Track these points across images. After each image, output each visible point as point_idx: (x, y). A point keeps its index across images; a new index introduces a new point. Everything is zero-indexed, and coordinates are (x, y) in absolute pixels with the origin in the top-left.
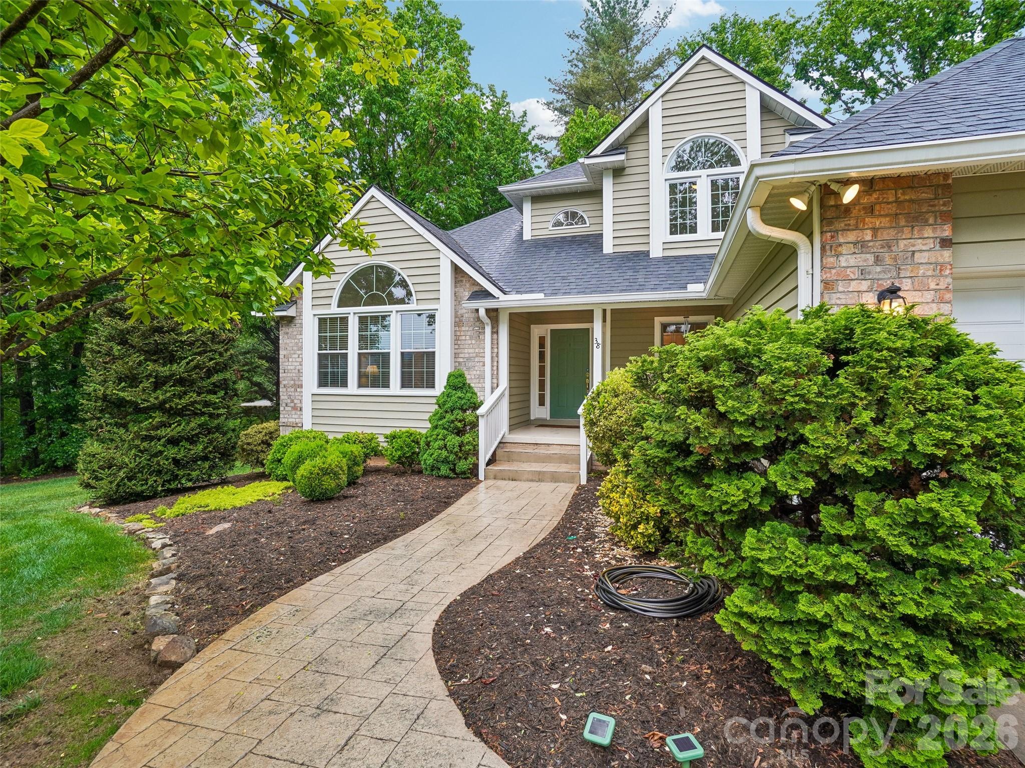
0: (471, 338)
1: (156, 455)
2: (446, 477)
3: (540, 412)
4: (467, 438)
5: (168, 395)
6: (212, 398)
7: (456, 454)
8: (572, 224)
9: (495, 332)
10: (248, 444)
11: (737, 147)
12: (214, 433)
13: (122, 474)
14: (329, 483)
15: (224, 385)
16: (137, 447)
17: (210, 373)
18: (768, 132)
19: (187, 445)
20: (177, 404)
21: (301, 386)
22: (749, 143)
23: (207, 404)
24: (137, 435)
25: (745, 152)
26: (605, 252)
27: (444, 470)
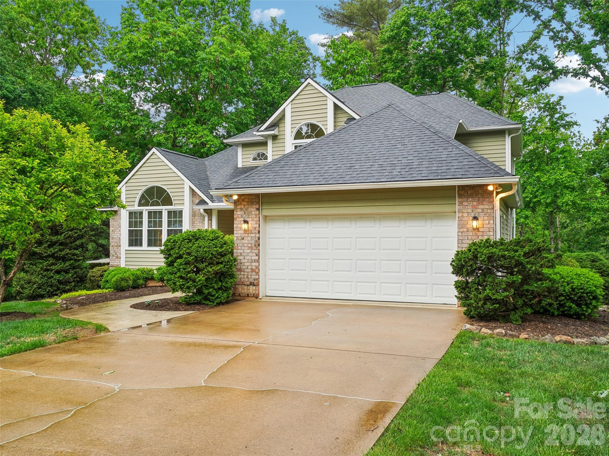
0: (199, 222)
1: (50, 278)
5: (56, 250)
6: (77, 252)
8: (262, 160)
9: (210, 219)
10: (93, 276)
11: (323, 128)
12: (76, 269)
13: (35, 286)
14: (124, 284)
15: (82, 246)
16: (42, 274)
17: (76, 239)
19: (64, 274)
20: (60, 254)
21: (120, 246)
22: (328, 126)
23: (74, 255)
24: (42, 269)
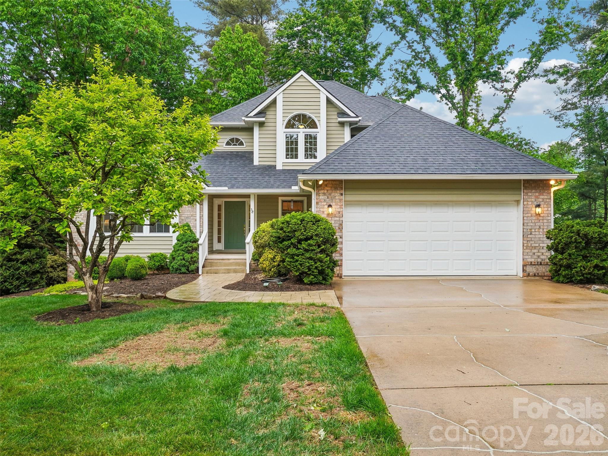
2: (184, 273)
3: (218, 246)
4: (194, 254)
7: (189, 262)
8: (236, 145)
11: (316, 120)
18: (330, 113)
22: (321, 119)
25: (320, 123)
26: (255, 164)
27: (183, 270)
